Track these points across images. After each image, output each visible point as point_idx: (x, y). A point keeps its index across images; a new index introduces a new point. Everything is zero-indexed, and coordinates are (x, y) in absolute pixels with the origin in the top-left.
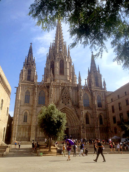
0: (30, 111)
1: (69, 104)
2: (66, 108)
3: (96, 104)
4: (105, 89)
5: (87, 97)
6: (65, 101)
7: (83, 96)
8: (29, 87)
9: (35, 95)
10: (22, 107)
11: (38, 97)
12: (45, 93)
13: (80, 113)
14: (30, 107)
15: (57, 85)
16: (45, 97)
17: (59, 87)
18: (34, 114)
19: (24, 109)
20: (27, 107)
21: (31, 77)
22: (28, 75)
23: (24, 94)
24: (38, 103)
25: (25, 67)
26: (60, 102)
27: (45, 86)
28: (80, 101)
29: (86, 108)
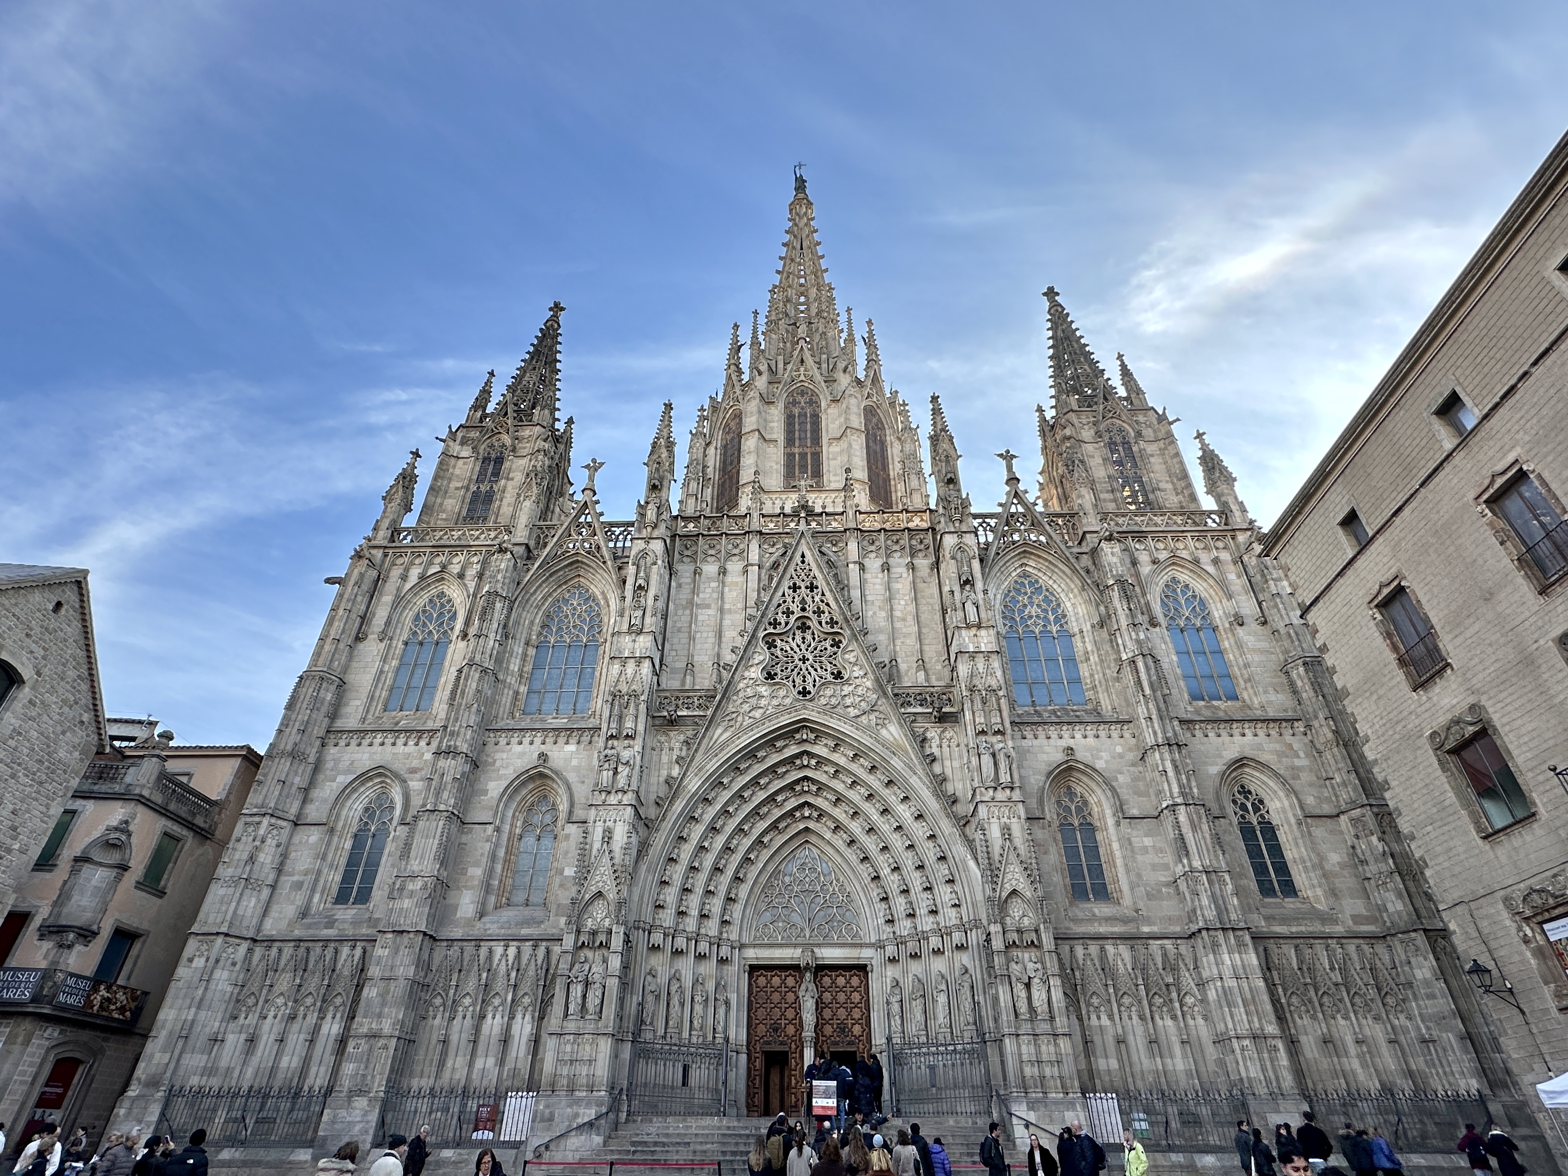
0: (415, 785)
1: (847, 689)
2: (812, 730)
3: (1156, 661)
4: (1237, 514)
5: (1045, 611)
6: (804, 660)
7: (985, 592)
8: (455, 569)
9: (482, 619)
10: (348, 745)
11: (532, 652)
12: (604, 612)
13: (974, 761)
14: (423, 743)
15: (727, 534)
16: (598, 646)
17: (741, 546)
18: (428, 807)
19: (356, 764)
20: (394, 744)
21: (501, 500)
22: (478, 488)
23: (398, 631)
24: (521, 704)
25: (460, 435)
26: (746, 674)
27: (598, 548)
28: (964, 632)
29: (1046, 715)
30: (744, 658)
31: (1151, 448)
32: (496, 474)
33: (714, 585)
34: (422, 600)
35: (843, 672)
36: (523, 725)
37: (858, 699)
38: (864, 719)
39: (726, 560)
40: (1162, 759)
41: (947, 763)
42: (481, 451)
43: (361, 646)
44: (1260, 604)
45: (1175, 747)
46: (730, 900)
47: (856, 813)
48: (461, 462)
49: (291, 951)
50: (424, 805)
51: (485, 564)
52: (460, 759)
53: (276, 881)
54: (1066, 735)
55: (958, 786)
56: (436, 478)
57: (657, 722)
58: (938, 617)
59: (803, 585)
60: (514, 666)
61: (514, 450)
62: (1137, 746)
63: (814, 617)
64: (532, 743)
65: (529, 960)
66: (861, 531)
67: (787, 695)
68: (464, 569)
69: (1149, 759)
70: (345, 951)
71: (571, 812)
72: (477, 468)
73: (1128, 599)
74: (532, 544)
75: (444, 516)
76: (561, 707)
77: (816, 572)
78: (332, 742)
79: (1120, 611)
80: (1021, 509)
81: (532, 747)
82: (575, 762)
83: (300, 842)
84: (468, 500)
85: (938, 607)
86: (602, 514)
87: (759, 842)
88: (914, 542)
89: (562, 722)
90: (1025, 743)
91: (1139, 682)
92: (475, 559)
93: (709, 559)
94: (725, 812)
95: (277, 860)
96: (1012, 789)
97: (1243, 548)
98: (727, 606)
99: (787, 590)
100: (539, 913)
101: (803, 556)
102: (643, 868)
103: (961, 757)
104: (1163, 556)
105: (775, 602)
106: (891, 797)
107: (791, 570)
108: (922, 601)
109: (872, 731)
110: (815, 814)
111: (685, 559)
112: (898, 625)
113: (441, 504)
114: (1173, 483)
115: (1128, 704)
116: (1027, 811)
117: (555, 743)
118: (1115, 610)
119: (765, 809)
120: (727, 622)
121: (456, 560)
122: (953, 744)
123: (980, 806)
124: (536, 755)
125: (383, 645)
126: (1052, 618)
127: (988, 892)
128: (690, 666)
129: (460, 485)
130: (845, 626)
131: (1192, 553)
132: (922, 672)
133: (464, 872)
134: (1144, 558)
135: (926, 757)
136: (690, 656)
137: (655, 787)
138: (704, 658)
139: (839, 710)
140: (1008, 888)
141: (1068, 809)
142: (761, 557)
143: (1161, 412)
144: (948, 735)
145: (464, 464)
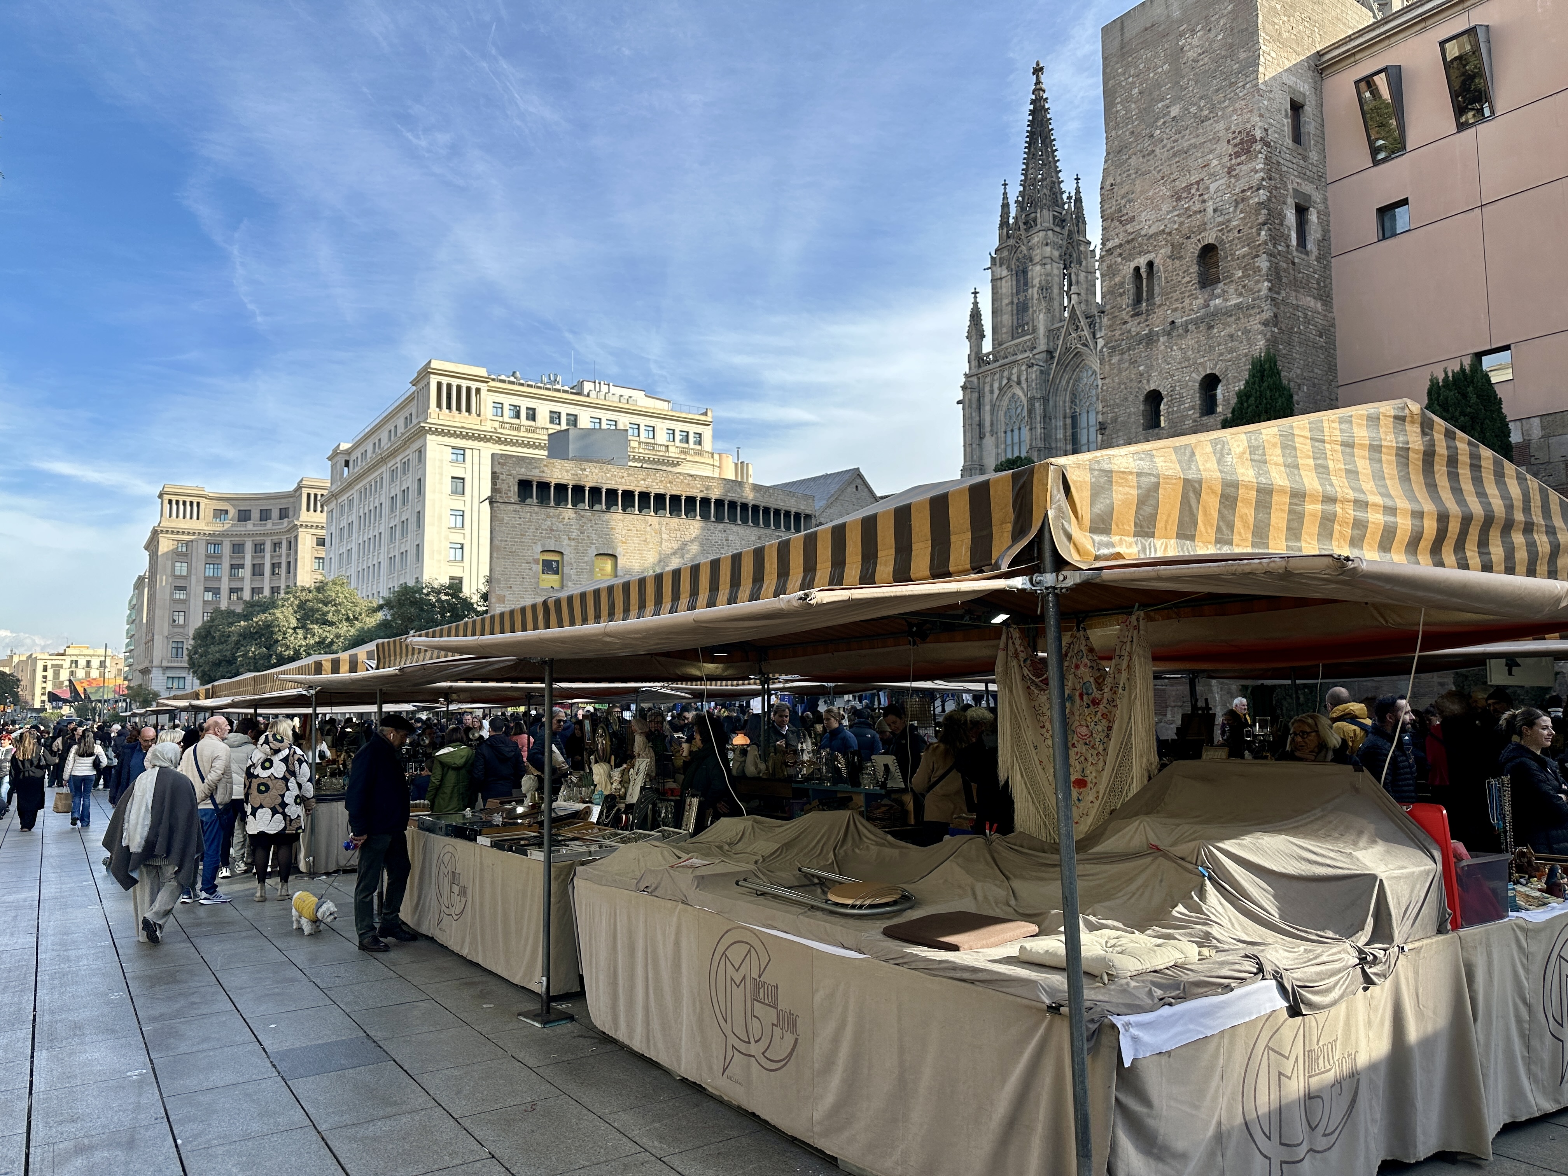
9: (1030, 416)
11: (1069, 421)
22: (1018, 300)
23: (999, 427)
25: (998, 258)
27: (1086, 339)
32: (1026, 284)
34: (1005, 403)
42: (1013, 267)
43: (985, 441)
56: (993, 304)
61: (1031, 261)
72: (1014, 283)
75: (1004, 330)
84: (1015, 312)
113: (1001, 321)
129: (1007, 301)
145: (1006, 282)
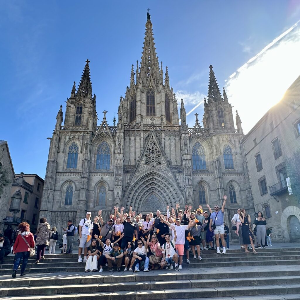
0: (77, 183)
1: (161, 166)
2: (155, 174)
3: (220, 162)
4: (241, 130)
5: (201, 150)
6: (153, 159)
7: (189, 147)
8: (77, 137)
9: (86, 149)
10: (61, 175)
11: (96, 156)
12: (110, 147)
13: (185, 180)
14: (77, 175)
15: (136, 130)
16: (110, 155)
17: (139, 133)
18: (82, 188)
19: (64, 179)
20: (71, 175)
21: (83, 119)
22: (77, 115)
23: (66, 151)
24: (95, 167)
25: (70, 100)
26: (142, 162)
27: (108, 133)
28: (185, 155)
29: (198, 171)
30: (141, 159)
31: (227, 113)
32: (81, 112)
33: (134, 142)
34: (70, 144)
35: (161, 162)
36: (97, 172)
37: (163, 168)
38: (165, 172)
39: (136, 136)
40: (218, 180)
41: (180, 180)
42: (76, 105)
43: (59, 154)
44: (241, 150)
45: (220, 178)
46: (139, 204)
47: (162, 189)
48: (72, 108)
49: (59, 213)
50: (81, 188)
51: (83, 136)
52: (86, 179)
53: (53, 201)
54: (202, 175)
55: (181, 184)
56: (67, 112)
57: (125, 172)
58: (180, 151)
59: (153, 143)
60: (93, 159)
61: (84, 106)
62: (214, 178)
63: (155, 151)
64: (99, 175)
65: (105, 214)
66: (165, 131)
67: (150, 167)
68: (79, 137)
69: (216, 180)
70: (70, 213)
71: (109, 189)
72: (76, 110)
73: (216, 149)
74: (93, 131)
75: (70, 122)
76: (104, 168)
77: (155, 140)
78: (57, 174)
79: (215, 152)
80: (198, 127)
81: (100, 176)
82: (109, 179)
83: (56, 194)
84: (75, 118)
85: (180, 149)
86: (108, 125)
87: (144, 194)
88: (176, 134)
89: (105, 171)
90: (194, 177)
91: (216, 166)
92: (81, 134)
93: (132, 136)
94: (138, 189)
95: (53, 197)
96: (191, 185)
97: (240, 138)
98: (137, 147)
99: (149, 145)
100: (105, 207)
101: (153, 137)
102: (124, 199)
103: (182, 179)
104: (224, 139)
105: (147, 147)
106: (169, 186)
107: (150, 140)
108: (176, 147)
109: (166, 174)
110: (155, 189)
111: (127, 136)
112: (172, 152)
113: (69, 120)
114: (230, 122)
115: (214, 170)
116: (193, 189)
117: (104, 175)
118: (214, 151)
119: (145, 188)
120: (137, 151)
121: (76, 134)
122: (181, 177)
123: (185, 189)
124: (101, 178)
125: (64, 154)
126: (202, 152)
127: (186, 203)
128: (130, 160)
129: (72, 114)
130: (161, 153)
131: (230, 139)
132: (176, 163)
133: (90, 199)
134: (221, 140)
135: (176, 179)
136: (129, 158)
137: (126, 185)
138: (132, 159)
139: (160, 170)
140: (189, 202)
141: (201, 189)
142: (143, 136)
143: (230, 104)
144: (180, 175)
145: (73, 109)
